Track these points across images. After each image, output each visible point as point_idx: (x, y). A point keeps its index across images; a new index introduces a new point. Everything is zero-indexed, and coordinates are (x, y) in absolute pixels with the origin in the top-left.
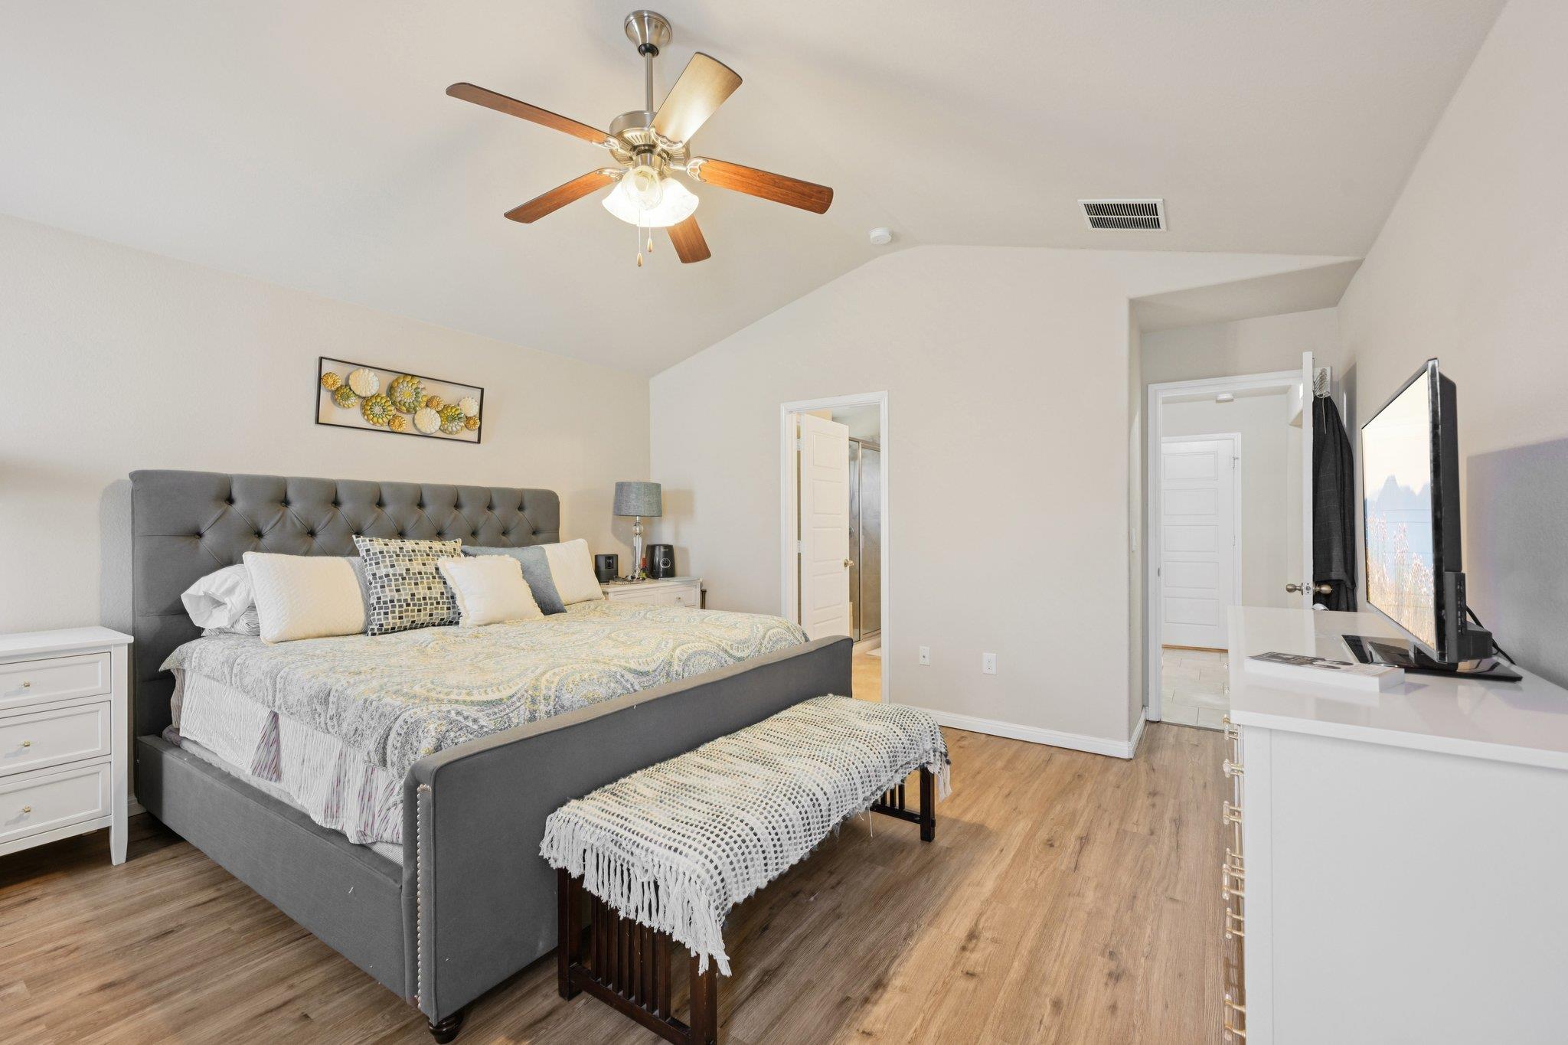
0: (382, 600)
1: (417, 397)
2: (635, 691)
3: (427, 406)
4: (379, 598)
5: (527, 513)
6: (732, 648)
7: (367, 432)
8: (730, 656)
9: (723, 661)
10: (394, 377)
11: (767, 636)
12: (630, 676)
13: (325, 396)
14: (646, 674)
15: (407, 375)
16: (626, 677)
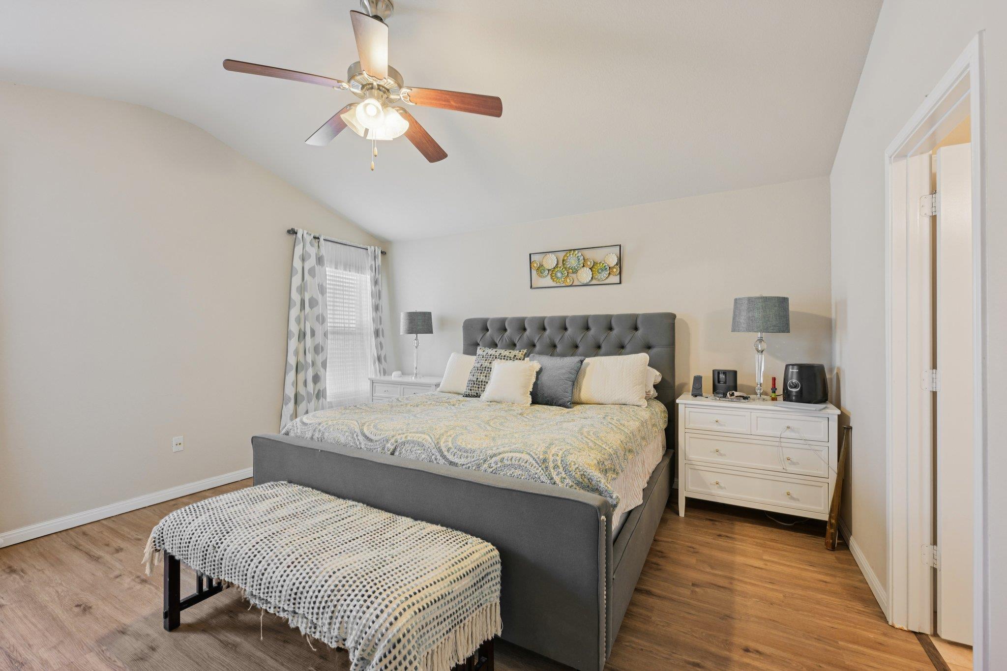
0: (479, 380)
1: (579, 262)
2: (361, 448)
3: (583, 266)
4: (477, 379)
5: (639, 333)
6: (448, 451)
7: (556, 289)
8: (444, 457)
9: (433, 457)
10: (563, 254)
11: (501, 456)
12: (361, 438)
13: (534, 272)
14: (371, 440)
15: (571, 250)
16: (359, 438)
